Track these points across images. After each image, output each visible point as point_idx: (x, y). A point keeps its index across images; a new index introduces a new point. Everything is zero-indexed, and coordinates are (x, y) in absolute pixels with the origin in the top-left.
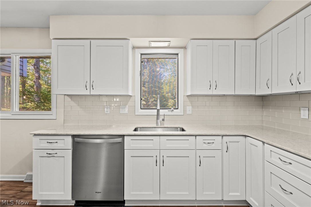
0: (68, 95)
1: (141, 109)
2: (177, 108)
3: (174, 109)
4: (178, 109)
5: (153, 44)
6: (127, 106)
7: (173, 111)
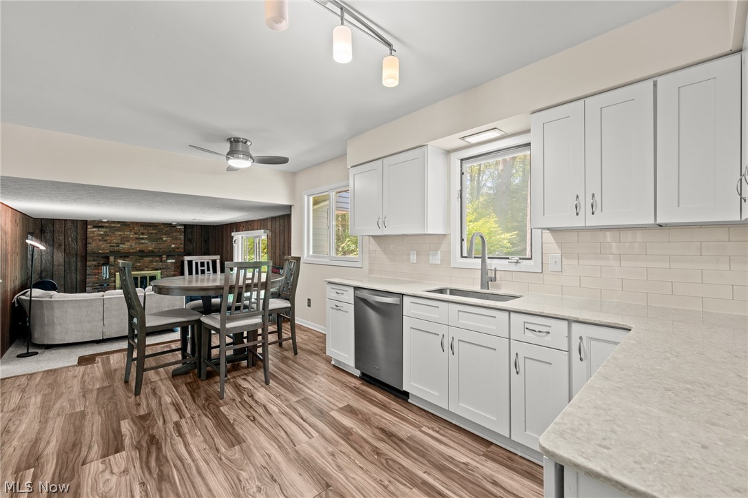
0: (373, 236)
1: (462, 257)
2: (528, 256)
3: (520, 259)
4: (531, 259)
5: (472, 140)
6: (439, 252)
7: (517, 262)
